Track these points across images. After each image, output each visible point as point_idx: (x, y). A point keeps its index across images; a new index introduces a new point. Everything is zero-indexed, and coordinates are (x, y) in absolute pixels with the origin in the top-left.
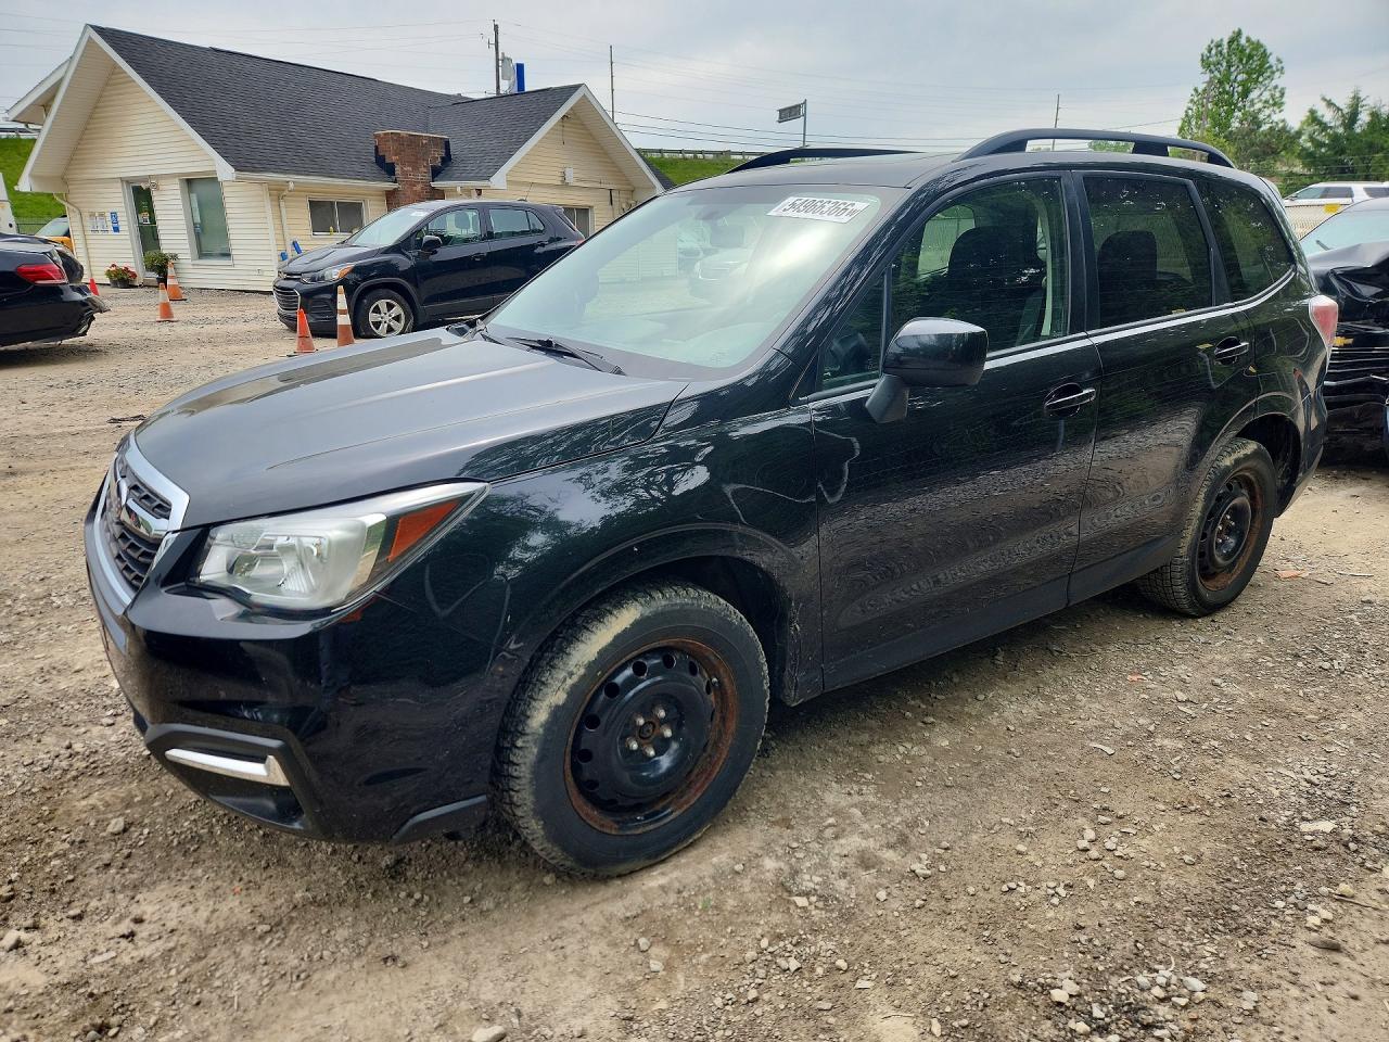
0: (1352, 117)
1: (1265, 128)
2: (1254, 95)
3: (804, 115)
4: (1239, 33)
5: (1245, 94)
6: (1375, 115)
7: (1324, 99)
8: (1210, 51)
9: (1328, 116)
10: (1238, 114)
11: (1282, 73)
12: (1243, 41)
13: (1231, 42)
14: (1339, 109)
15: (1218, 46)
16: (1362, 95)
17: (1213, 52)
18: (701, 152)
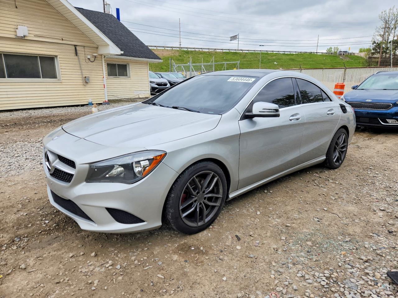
3: (238, 38)
5: (395, 28)
8: (382, 13)
10: (392, 35)
12: (395, 9)
13: (390, 10)
15: (385, 11)
17: (383, 13)
18: (201, 49)
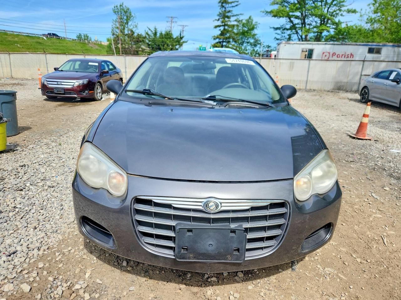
0: (155, 34)
1: (136, 34)
2: (130, 24)
4: (123, 4)
5: (127, 23)
6: (161, 34)
7: (148, 27)
8: (115, 7)
9: (150, 33)
10: (126, 29)
11: (136, 18)
12: (124, 6)
13: (120, 6)
14: (152, 31)
15: (117, 6)
16: (157, 28)
